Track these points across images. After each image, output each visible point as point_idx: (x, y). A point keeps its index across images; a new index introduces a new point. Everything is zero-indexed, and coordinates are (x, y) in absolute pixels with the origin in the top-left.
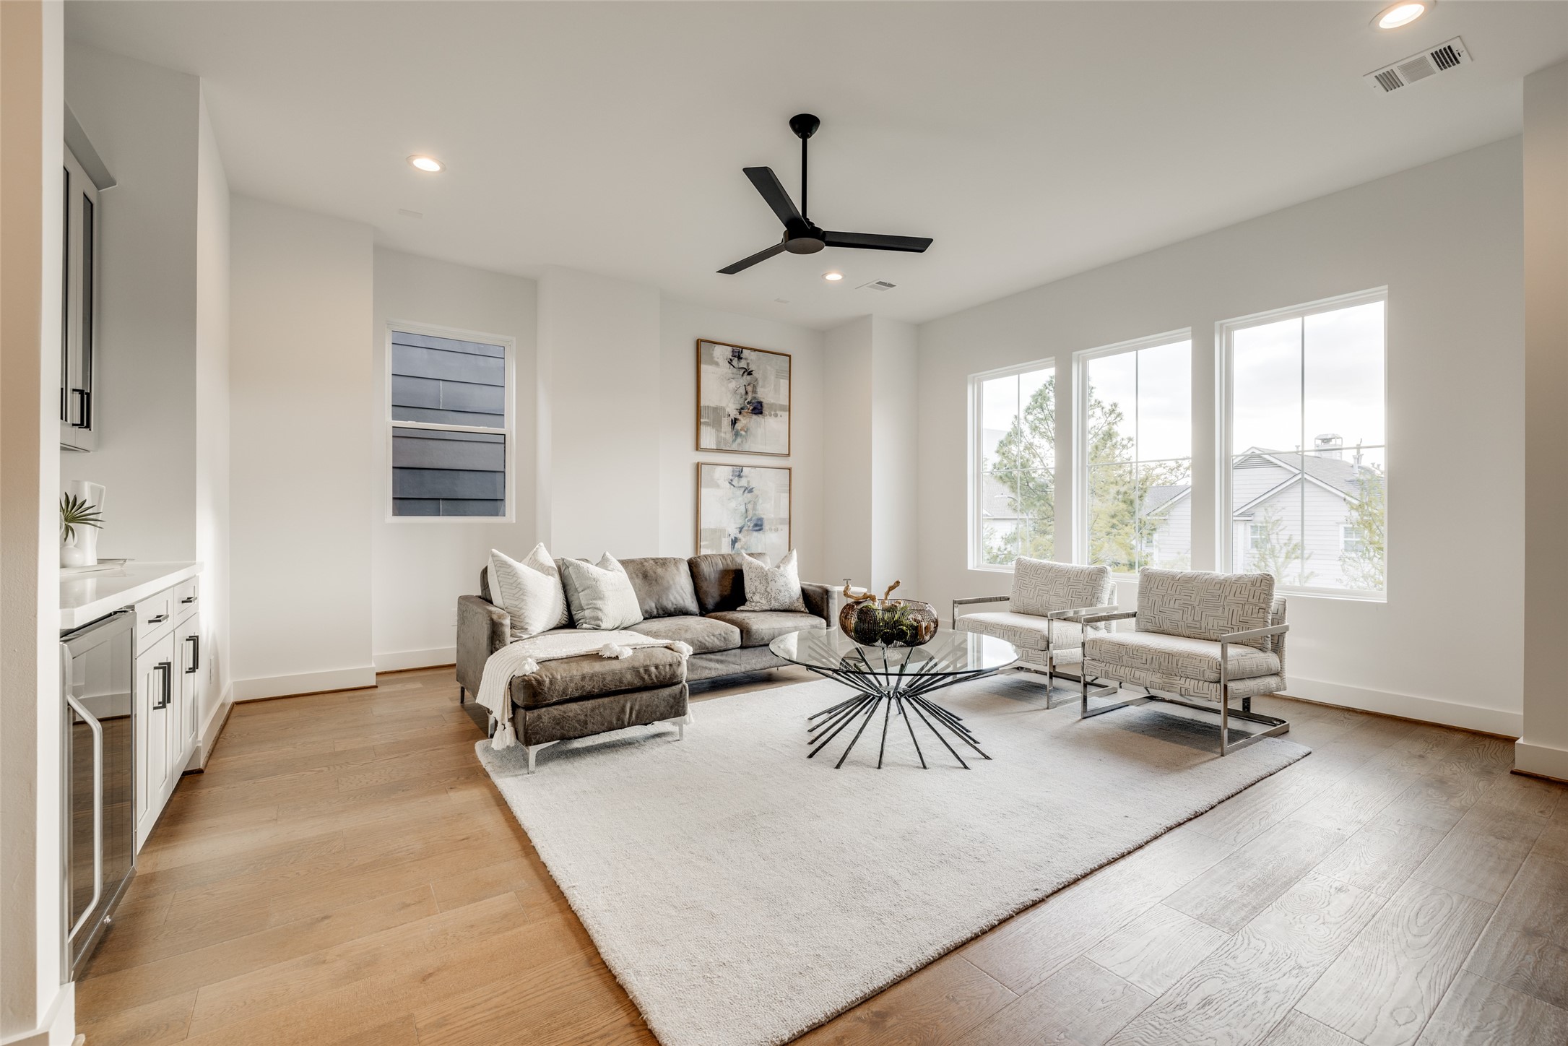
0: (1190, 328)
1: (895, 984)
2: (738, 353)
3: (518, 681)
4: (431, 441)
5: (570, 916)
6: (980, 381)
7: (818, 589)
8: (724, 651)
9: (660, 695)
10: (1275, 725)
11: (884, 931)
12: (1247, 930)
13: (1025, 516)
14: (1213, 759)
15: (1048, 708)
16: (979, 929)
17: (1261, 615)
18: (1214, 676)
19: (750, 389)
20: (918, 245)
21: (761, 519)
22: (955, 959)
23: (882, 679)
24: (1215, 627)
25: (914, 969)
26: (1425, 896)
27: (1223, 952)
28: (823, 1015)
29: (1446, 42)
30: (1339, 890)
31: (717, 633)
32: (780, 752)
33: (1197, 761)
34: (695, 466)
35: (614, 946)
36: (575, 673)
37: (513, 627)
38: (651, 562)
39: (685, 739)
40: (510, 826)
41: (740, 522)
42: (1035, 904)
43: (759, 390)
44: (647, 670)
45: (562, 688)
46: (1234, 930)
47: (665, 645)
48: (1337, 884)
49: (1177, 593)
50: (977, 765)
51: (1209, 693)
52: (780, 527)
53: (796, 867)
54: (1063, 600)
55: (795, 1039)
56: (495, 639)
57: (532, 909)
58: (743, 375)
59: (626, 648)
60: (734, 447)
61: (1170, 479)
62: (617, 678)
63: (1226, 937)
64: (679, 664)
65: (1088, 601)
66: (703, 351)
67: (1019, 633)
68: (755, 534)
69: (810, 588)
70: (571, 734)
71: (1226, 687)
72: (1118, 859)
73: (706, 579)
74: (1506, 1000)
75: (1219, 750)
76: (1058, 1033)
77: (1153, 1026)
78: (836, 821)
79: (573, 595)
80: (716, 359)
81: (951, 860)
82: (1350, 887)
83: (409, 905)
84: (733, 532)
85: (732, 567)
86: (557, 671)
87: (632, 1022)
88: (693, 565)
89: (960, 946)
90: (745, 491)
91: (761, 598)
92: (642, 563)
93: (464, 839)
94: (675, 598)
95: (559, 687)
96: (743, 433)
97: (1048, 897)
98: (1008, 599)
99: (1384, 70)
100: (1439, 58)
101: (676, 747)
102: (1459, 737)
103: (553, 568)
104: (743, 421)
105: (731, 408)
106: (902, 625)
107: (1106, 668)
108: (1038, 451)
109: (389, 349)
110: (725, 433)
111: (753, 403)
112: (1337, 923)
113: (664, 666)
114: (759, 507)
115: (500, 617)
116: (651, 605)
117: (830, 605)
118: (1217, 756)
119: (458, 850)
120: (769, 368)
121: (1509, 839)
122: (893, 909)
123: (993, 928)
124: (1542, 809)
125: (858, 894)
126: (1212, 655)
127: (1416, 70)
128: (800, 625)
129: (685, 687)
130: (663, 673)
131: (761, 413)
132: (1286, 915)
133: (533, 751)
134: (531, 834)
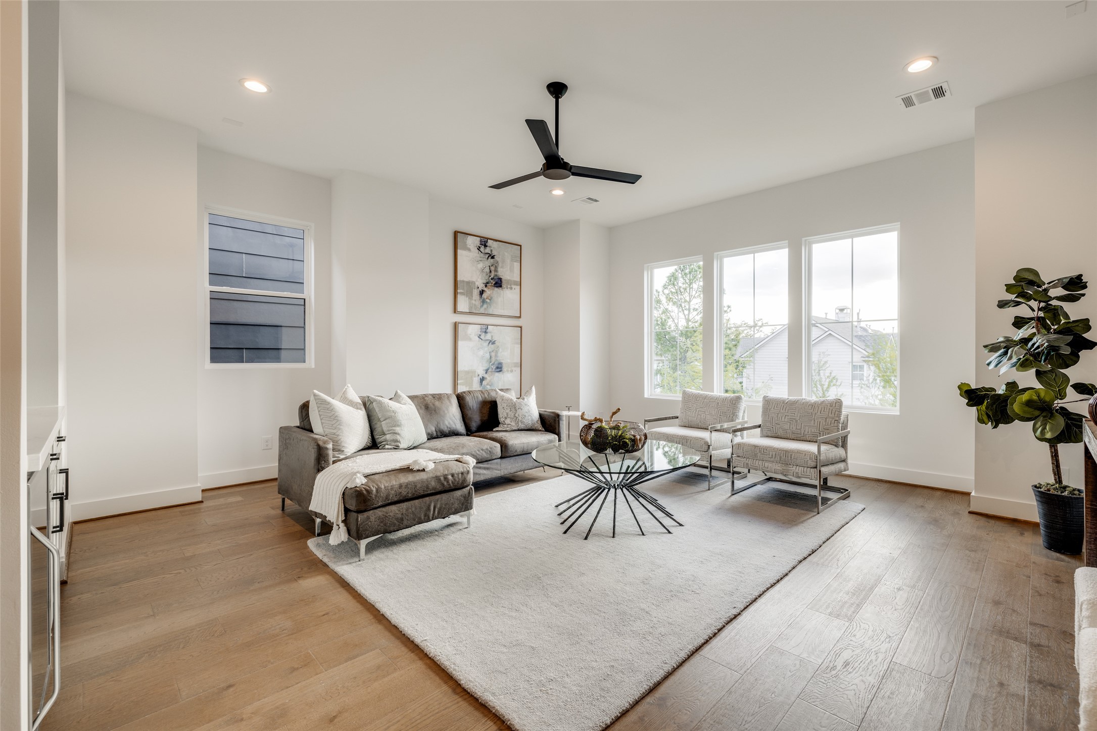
0: (787, 241)
1: (665, 678)
2: (484, 242)
3: (351, 491)
4: (236, 302)
5: (428, 661)
6: (652, 269)
7: (551, 414)
8: (490, 460)
9: (455, 495)
10: (842, 493)
11: (649, 645)
12: (858, 619)
13: (663, 358)
14: (814, 516)
15: (709, 490)
16: (707, 637)
17: (836, 424)
18: (813, 464)
19: (493, 268)
20: (631, 179)
21: (501, 364)
22: (696, 658)
23: (608, 476)
24: (810, 432)
25: (675, 666)
26: (942, 588)
27: (848, 633)
28: (628, 704)
29: (940, 83)
30: (899, 589)
31: (484, 448)
32: (543, 531)
33: (805, 518)
34: (453, 325)
35: (470, 678)
36: (394, 484)
37: (334, 450)
38: (430, 397)
39: (472, 526)
40: (358, 602)
41: (486, 366)
42: (736, 617)
43: (499, 269)
44: (446, 478)
45: (385, 495)
46: (850, 619)
47: (456, 459)
48: (897, 586)
49: (786, 412)
50: (676, 530)
51: (810, 474)
52: (514, 369)
53: (579, 610)
54: (715, 417)
55: (614, 722)
56: (321, 460)
57: (398, 660)
58: (488, 258)
59: (430, 462)
60: (482, 311)
61: (750, 333)
62: (425, 485)
63: (847, 624)
64: (468, 472)
65: (731, 418)
66: (459, 239)
67: (689, 441)
68: (497, 374)
69: (546, 413)
70: (392, 529)
71: (820, 471)
72: (776, 583)
73: (470, 408)
74: (993, 641)
75: (816, 510)
76: (770, 694)
77: (821, 682)
78: (596, 576)
79: (376, 424)
80: (468, 246)
81: (678, 594)
82: (904, 587)
83: (297, 669)
84: (481, 372)
85: (489, 399)
86: (381, 482)
87: (500, 727)
88: (460, 399)
89: (699, 649)
90: (489, 343)
91: (511, 422)
92: (423, 398)
93: (324, 615)
94: (449, 423)
95: (383, 494)
96: (488, 301)
97: (742, 611)
98: (678, 418)
99: (907, 96)
100: (935, 91)
101: (467, 533)
102: (939, 493)
103: (360, 403)
104: (488, 292)
105: (480, 283)
106: (624, 439)
107: (747, 462)
108: (671, 314)
109: (206, 227)
110: (475, 301)
111: (495, 279)
112: (902, 609)
113: (458, 474)
114: (499, 354)
115: (325, 442)
116: (432, 429)
117: (561, 425)
118: (815, 514)
119: (323, 623)
120: (506, 254)
121: (975, 551)
122: (651, 630)
123: (715, 635)
124: (987, 533)
125: (626, 623)
126: (812, 451)
127: (923, 97)
128: (541, 440)
129: (472, 489)
130: (457, 480)
131: (501, 286)
132: (875, 607)
133: (363, 543)
134: (378, 606)
